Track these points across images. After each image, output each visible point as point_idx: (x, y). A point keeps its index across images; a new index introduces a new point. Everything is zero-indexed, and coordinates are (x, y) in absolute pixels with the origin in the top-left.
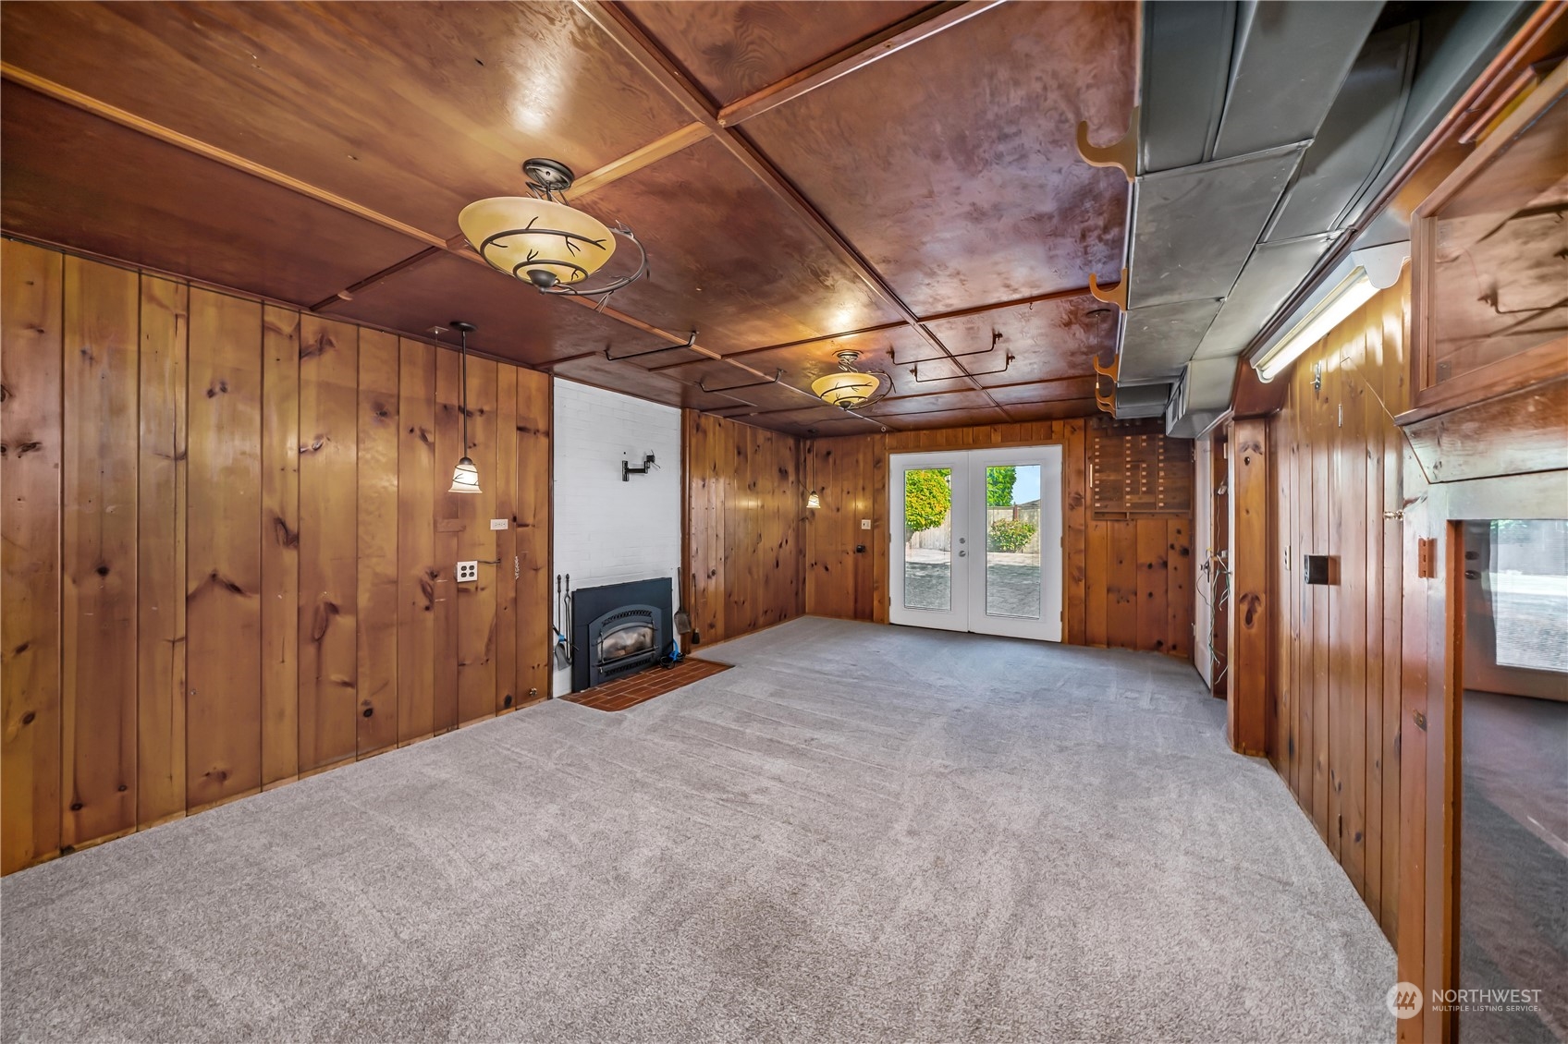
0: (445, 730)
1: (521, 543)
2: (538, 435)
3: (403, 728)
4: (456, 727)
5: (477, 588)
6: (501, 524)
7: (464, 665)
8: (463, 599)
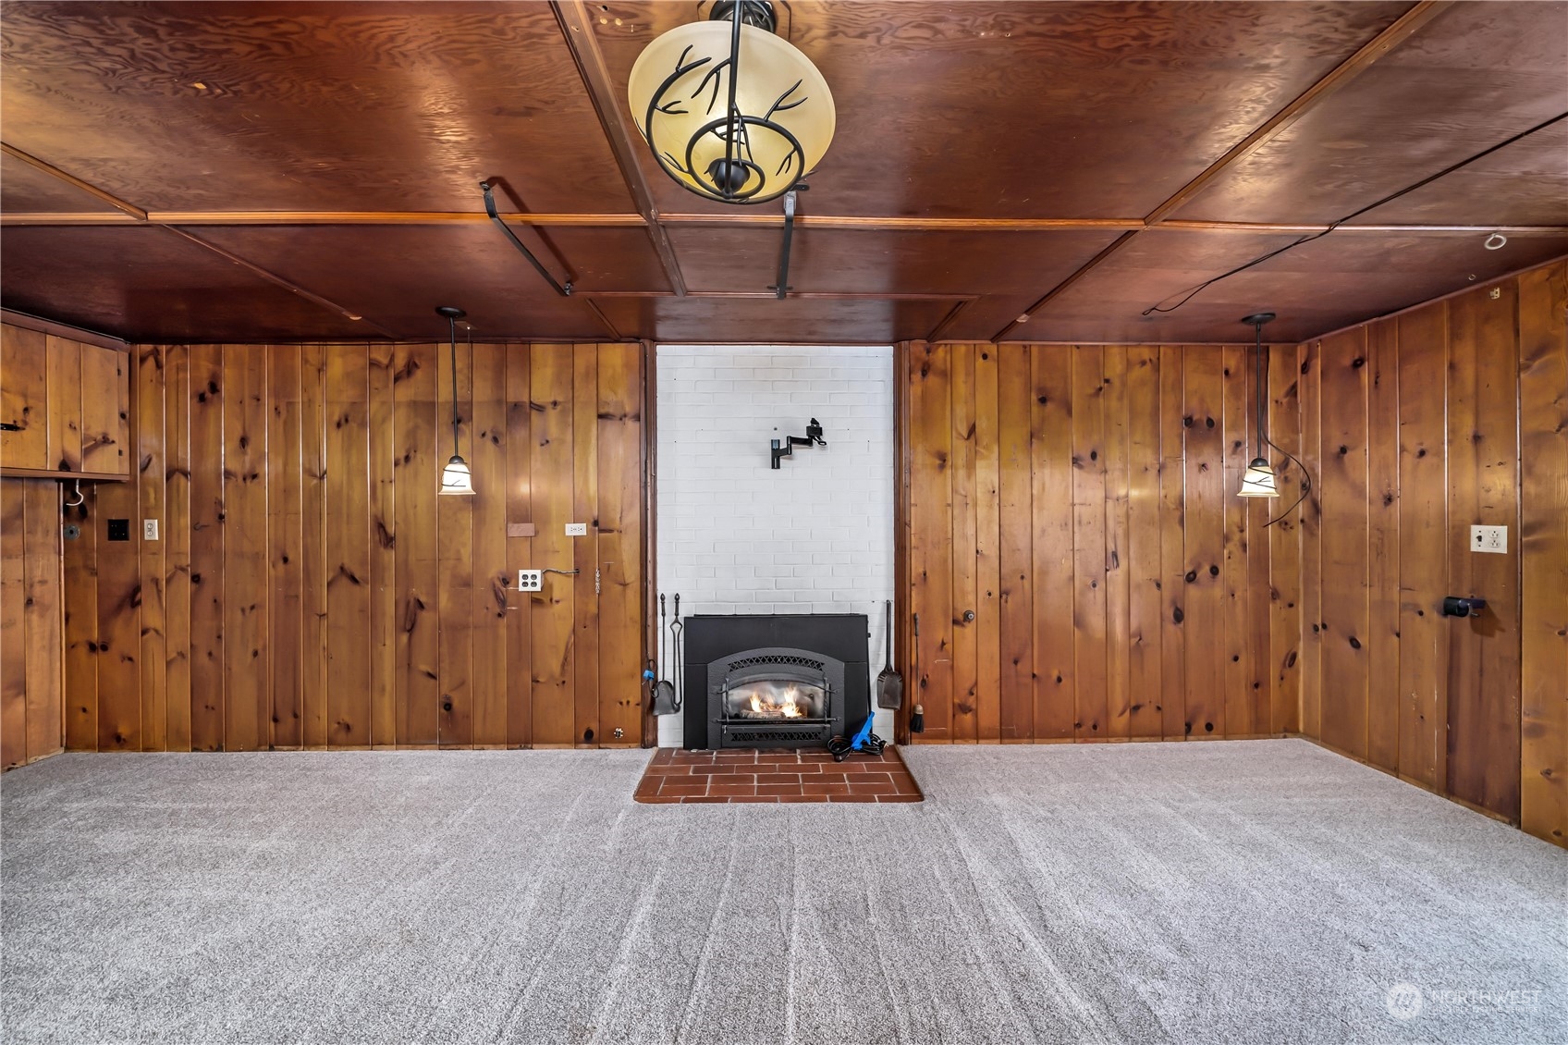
0: (518, 746)
1: (605, 549)
2: (626, 420)
3: (478, 730)
4: (530, 746)
5: (551, 600)
6: (577, 529)
7: (538, 681)
8: (537, 611)
